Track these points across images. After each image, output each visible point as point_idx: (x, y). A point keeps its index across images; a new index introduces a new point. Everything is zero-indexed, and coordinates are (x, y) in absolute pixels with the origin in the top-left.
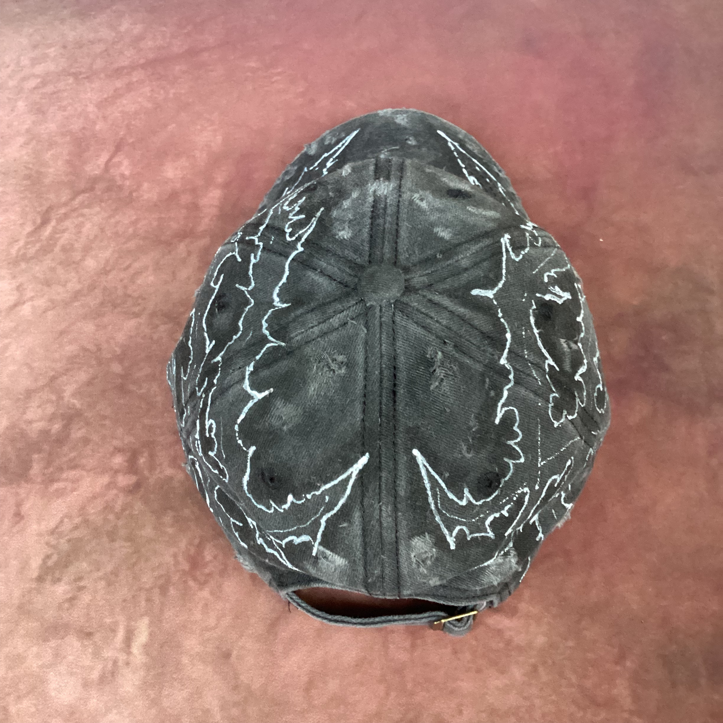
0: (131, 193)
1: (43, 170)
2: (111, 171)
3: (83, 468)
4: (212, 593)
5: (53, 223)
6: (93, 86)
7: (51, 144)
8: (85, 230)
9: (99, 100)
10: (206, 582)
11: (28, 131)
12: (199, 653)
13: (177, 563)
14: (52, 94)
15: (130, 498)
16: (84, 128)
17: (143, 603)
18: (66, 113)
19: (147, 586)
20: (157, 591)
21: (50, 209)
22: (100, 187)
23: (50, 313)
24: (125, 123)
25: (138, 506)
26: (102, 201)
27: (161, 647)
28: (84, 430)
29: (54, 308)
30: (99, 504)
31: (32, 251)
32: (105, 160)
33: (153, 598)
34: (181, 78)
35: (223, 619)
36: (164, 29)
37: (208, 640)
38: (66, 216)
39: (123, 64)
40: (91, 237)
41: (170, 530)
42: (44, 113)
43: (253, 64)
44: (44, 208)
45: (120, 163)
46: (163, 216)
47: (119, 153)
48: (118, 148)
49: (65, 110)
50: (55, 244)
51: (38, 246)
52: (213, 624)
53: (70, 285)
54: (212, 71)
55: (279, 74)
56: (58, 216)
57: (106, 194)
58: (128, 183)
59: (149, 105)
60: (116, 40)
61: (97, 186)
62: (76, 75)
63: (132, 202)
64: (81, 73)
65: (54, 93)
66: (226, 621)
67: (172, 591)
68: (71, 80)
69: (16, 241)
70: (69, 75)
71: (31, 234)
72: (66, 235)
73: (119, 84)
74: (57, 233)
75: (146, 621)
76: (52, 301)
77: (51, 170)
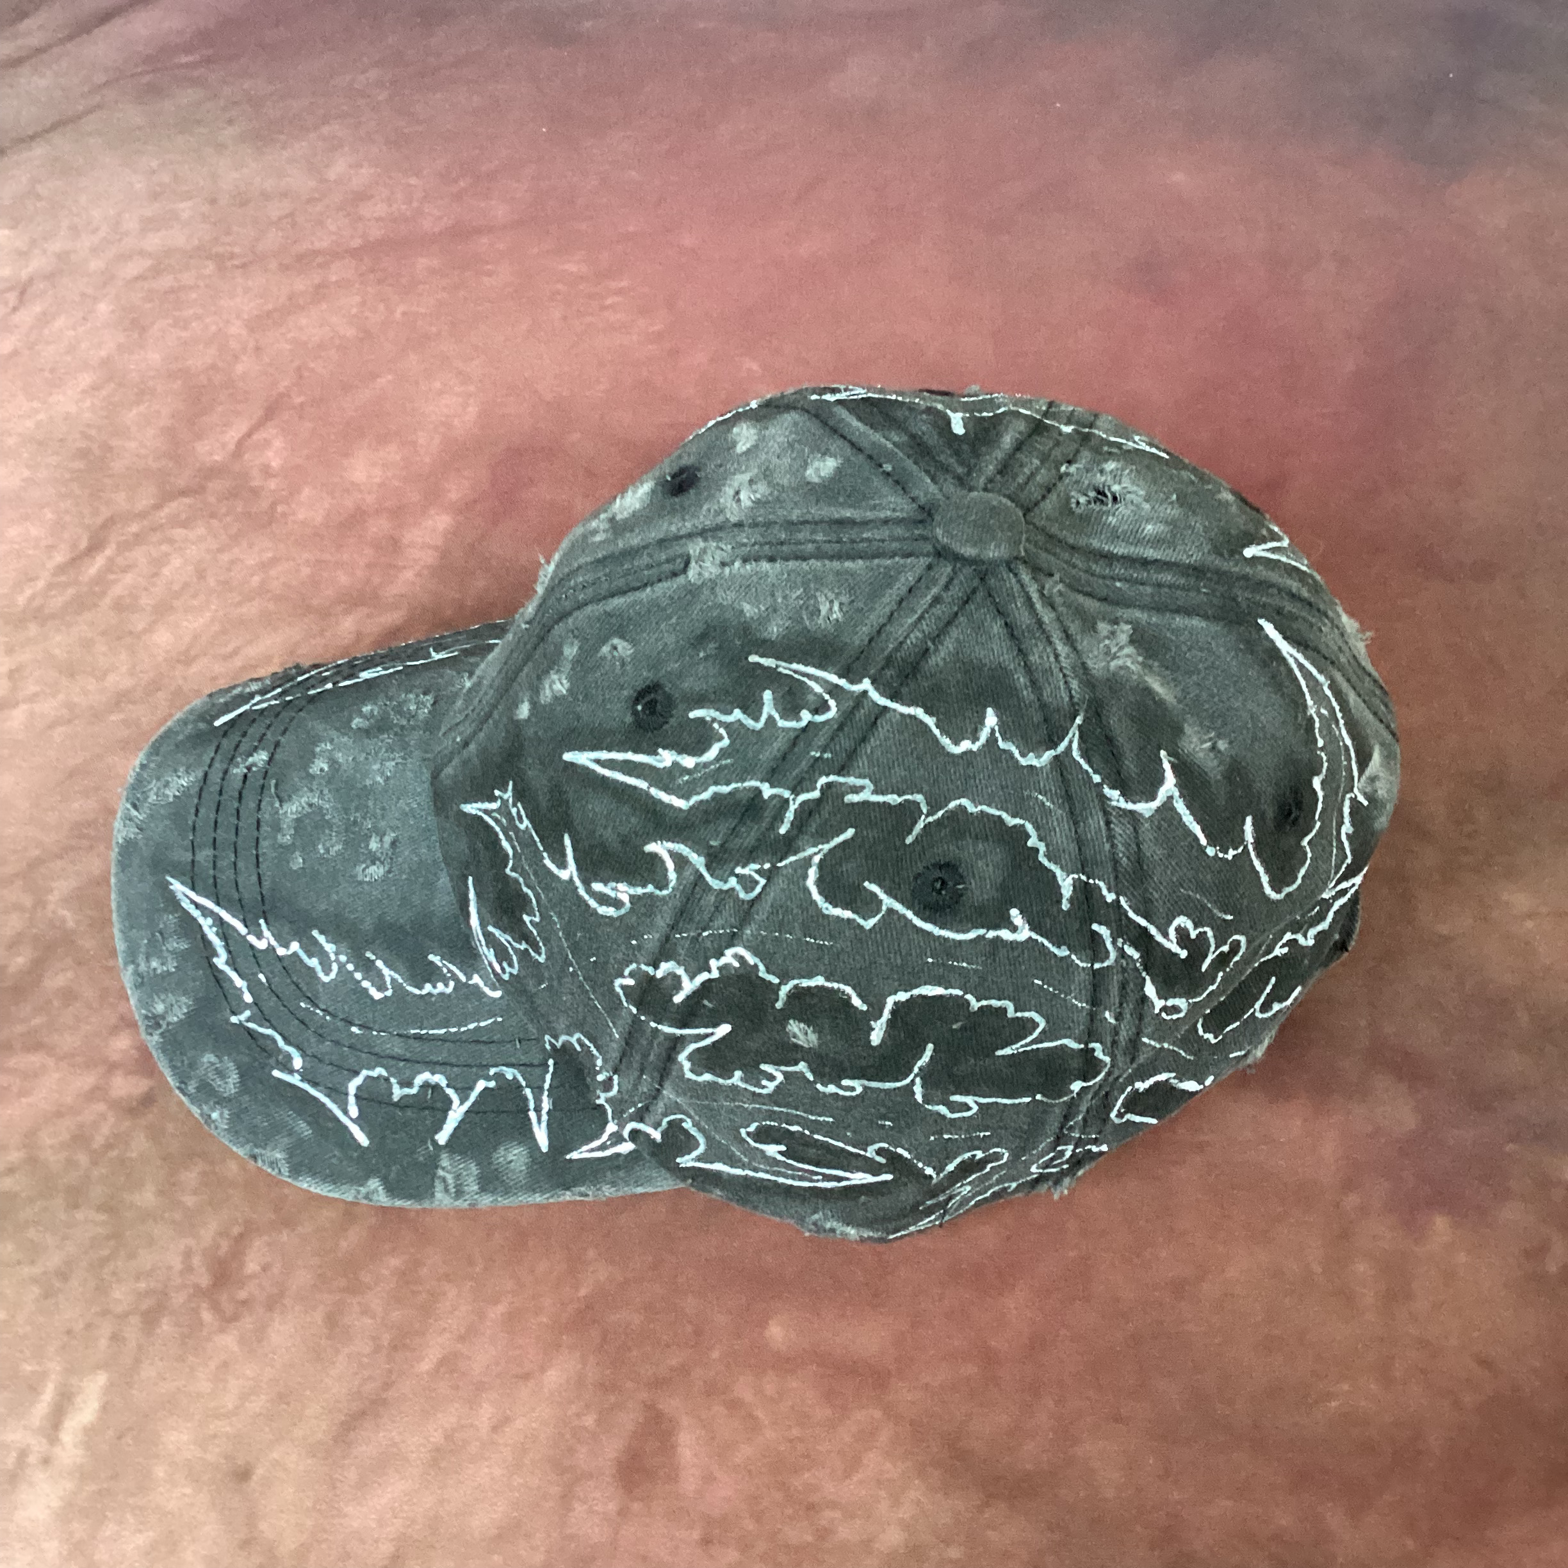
0: (273, 506)
1: (114, 442)
2: (246, 456)
3: (50, 1050)
4: (242, 1341)
5: (109, 552)
6: (250, 283)
7: (143, 393)
8: (166, 571)
9: (255, 313)
10: (235, 1318)
11: (106, 362)
12: (189, 1460)
13: (188, 1269)
14: (166, 293)
15: (127, 1124)
16: (213, 367)
17: (103, 1343)
18: (185, 334)
19: (119, 1309)
20: (135, 1320)
21: (110, 523)
22: (216, 486)
23: (61, 729)
24: (296, 363)
25: (140, 1144)
26: (213, 515)
27: (119, 1438)
28: (70, 974)
29: (69, 721)
30: (65, 1127)
31: (57, 601)
32: (240, 435)
33: (127, 1335)
34: (425, 283)
35: (253, 1398)
36: (413, 181)
37: (215, 1436)
38: (138, 539)
39: (318, 245)
40: (176, 587)
41: (190, 1200)
42: (143, 330)
43: (572, 268)
44: (99, 520)
45: (267, 443)
46: (327, 556)
47: (269, 424)
48: (270, 412)
49: (185, 328)
50: (104, 593)
51: (71, 591)
52: (230, 1406)
53: (112, 678)
54: (489, 274)
55: (620, 292)
56: (124, 538)
57: (225, 502)
58: (272, 484)
59: (350, 332)
60: (317, 195)
61: (210, 485)
62: (220, 260)
63: (270, 523)
64: (232, 256)
65: (172, 291)
66: (257, 1404)
67: (166, 1326)
68: (210, 268)
69: (31, 580)
70: (208, 258)
71: (61, 569)
72: (129, 578)
73: (301, 284)
74: (112, 572)
75: (102, 1379)
76: (70, 706)
77: (132, 445)
